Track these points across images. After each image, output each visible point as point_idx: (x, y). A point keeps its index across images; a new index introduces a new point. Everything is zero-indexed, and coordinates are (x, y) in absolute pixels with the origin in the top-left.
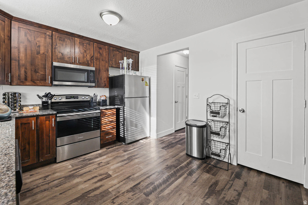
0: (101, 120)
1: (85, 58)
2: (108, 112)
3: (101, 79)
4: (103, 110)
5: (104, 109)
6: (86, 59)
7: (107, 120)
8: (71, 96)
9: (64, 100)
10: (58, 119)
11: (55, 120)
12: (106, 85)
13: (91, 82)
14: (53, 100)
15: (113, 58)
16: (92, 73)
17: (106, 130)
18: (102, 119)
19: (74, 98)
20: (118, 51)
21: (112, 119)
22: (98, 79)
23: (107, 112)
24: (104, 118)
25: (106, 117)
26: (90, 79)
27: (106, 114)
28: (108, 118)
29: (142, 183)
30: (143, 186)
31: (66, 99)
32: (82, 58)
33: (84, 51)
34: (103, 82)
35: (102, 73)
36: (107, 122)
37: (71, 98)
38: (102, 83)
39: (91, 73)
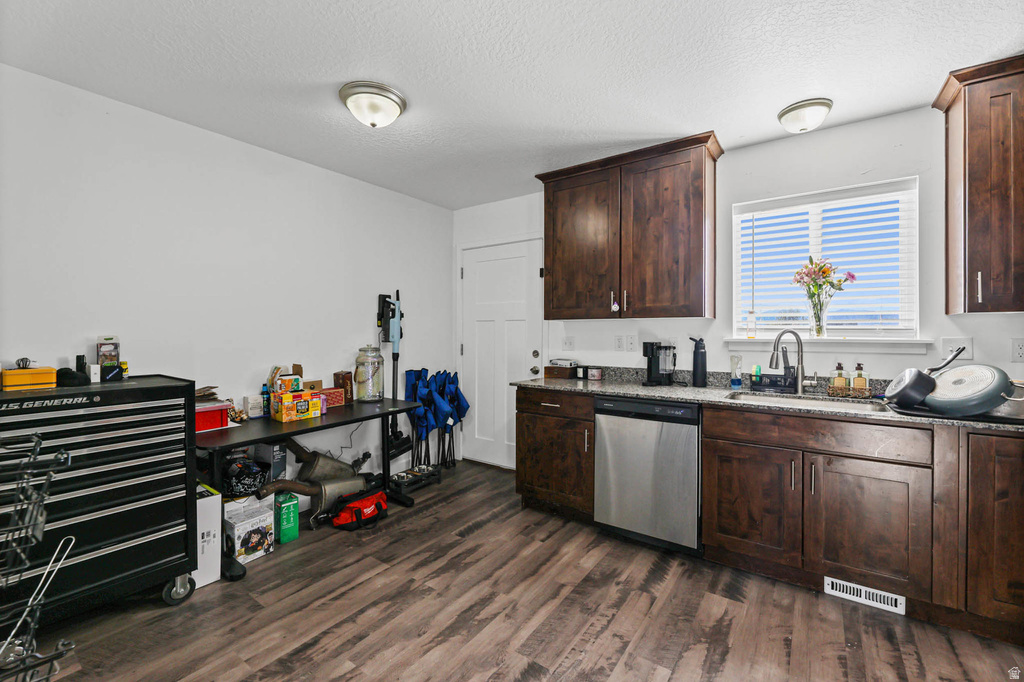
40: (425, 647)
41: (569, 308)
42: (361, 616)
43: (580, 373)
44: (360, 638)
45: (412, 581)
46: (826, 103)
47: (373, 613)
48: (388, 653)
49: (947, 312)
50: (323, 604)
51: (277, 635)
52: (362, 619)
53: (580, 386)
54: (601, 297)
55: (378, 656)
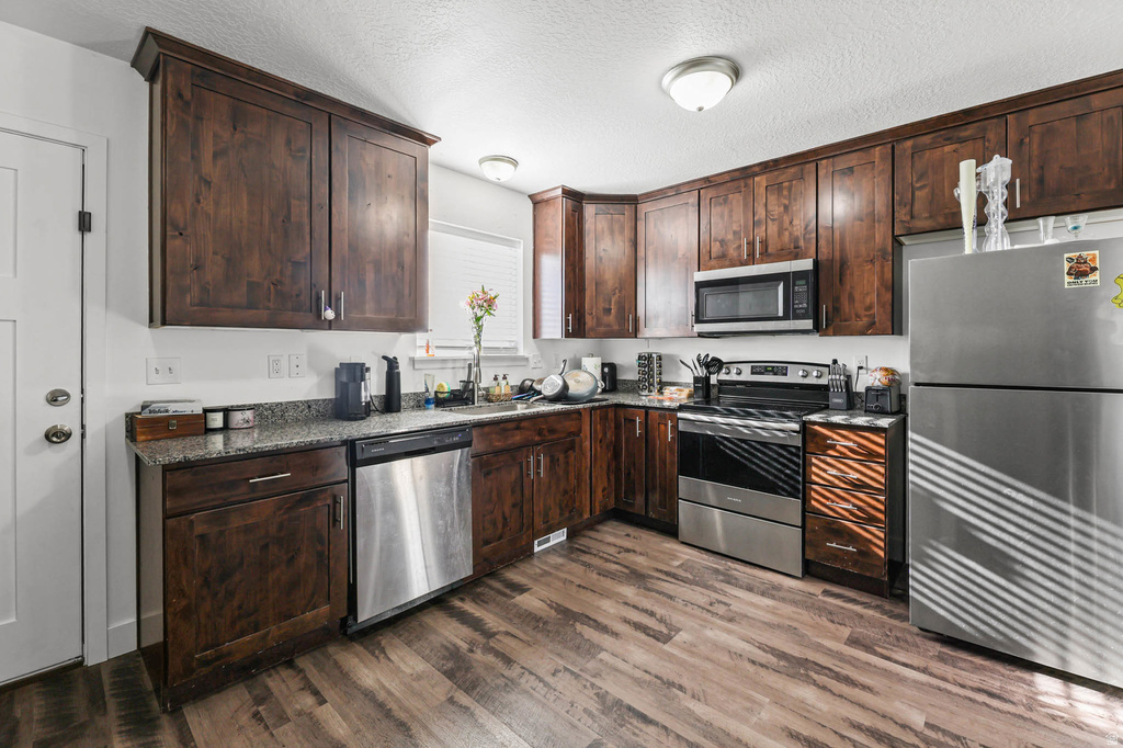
0: (806, 464)
1: (787, 233)
2: (842, 442)
3: (851, 299)
4: (816, 427)
5: (820, 424)
6: (790, 234)
7: (834, 472)
8: (767, 367)
9: (747, 376)
10: (682, 427)
11: (675, 427)
12: (874, 323)
13: (797, 317)
14: (723, 376)
15: (921, 188)
16: (803, 282)
17: (831, 513)
18: (814, 460)
19: (774, 372)
20: (949, 140)
21: (857, 476)
22: (837, 299)
23: (835, 436)
24: (820, 460)
25: (829, 460)
26: (793, 304)
27: (833, 447)
28: (843, 467)
29: (651, 729)
30: (634, 734)
31: (752, 373)
32: (776, 235)
33: (782, 209)
34: (862, 312)
35: (856, 273)
36: (837, 482)
37: (767, 371)
38: (857, 316)
39: (798, 282)
41: (232, 307)
43: (217, 420)
46: (514, 163)
49: (534, 337)
53: (217, 444)
54: (297, 296)
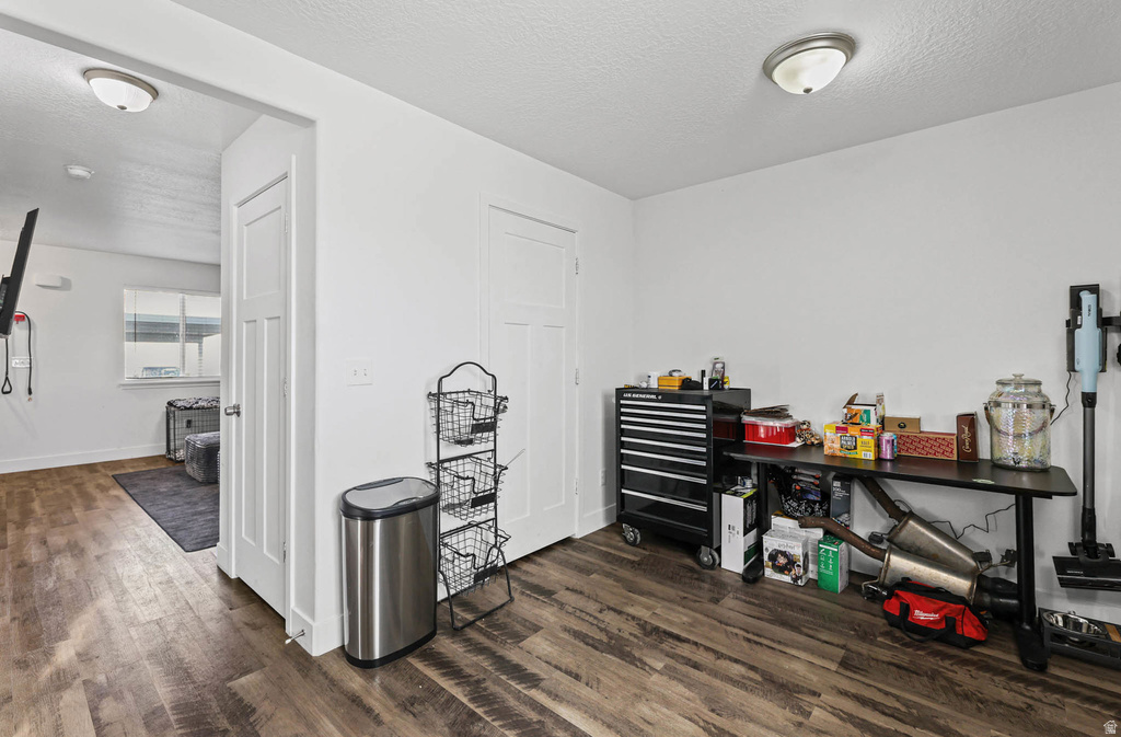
40: (696, 718)
42: (728, 662)
44: (696, 666)
45: (815, 694)
47: (737, 669)
48: (681, 688)
50: (737, 634)
51: (685, 619)
52: (724, 664)
55: (675, 682)
